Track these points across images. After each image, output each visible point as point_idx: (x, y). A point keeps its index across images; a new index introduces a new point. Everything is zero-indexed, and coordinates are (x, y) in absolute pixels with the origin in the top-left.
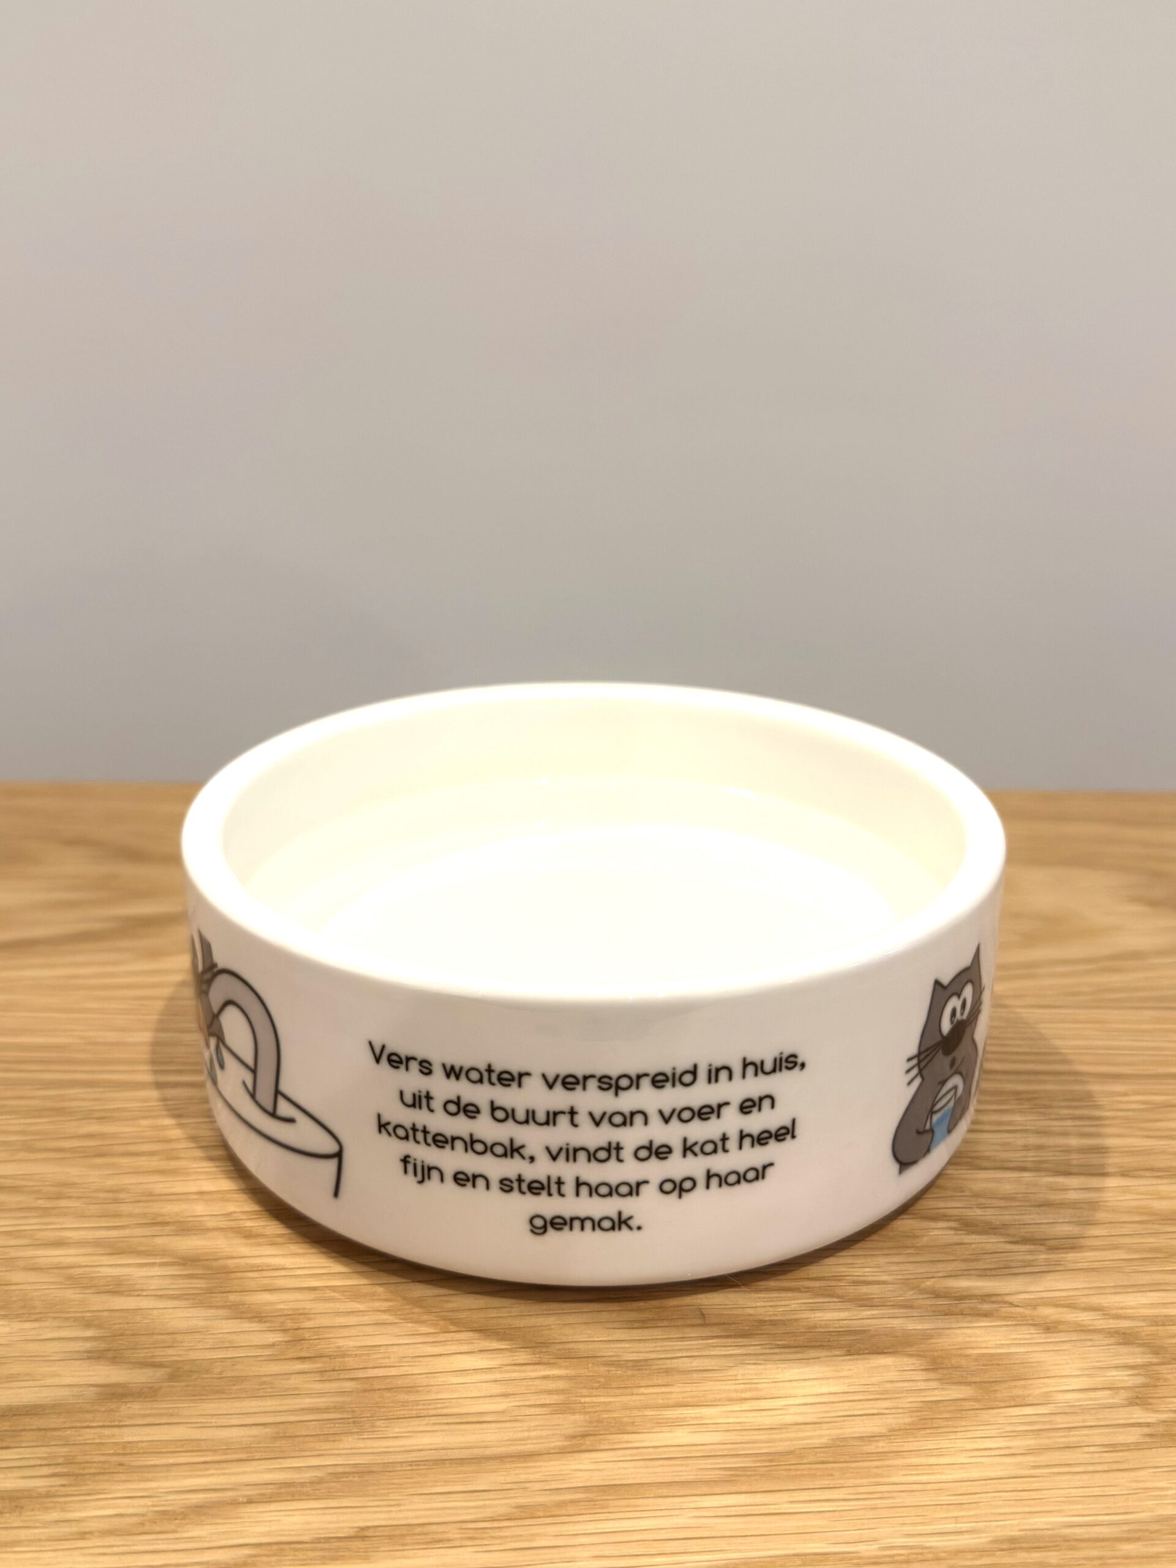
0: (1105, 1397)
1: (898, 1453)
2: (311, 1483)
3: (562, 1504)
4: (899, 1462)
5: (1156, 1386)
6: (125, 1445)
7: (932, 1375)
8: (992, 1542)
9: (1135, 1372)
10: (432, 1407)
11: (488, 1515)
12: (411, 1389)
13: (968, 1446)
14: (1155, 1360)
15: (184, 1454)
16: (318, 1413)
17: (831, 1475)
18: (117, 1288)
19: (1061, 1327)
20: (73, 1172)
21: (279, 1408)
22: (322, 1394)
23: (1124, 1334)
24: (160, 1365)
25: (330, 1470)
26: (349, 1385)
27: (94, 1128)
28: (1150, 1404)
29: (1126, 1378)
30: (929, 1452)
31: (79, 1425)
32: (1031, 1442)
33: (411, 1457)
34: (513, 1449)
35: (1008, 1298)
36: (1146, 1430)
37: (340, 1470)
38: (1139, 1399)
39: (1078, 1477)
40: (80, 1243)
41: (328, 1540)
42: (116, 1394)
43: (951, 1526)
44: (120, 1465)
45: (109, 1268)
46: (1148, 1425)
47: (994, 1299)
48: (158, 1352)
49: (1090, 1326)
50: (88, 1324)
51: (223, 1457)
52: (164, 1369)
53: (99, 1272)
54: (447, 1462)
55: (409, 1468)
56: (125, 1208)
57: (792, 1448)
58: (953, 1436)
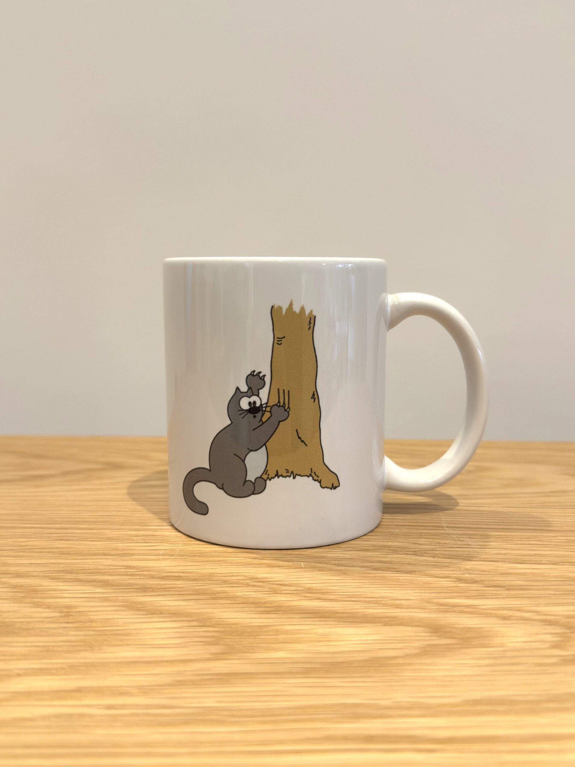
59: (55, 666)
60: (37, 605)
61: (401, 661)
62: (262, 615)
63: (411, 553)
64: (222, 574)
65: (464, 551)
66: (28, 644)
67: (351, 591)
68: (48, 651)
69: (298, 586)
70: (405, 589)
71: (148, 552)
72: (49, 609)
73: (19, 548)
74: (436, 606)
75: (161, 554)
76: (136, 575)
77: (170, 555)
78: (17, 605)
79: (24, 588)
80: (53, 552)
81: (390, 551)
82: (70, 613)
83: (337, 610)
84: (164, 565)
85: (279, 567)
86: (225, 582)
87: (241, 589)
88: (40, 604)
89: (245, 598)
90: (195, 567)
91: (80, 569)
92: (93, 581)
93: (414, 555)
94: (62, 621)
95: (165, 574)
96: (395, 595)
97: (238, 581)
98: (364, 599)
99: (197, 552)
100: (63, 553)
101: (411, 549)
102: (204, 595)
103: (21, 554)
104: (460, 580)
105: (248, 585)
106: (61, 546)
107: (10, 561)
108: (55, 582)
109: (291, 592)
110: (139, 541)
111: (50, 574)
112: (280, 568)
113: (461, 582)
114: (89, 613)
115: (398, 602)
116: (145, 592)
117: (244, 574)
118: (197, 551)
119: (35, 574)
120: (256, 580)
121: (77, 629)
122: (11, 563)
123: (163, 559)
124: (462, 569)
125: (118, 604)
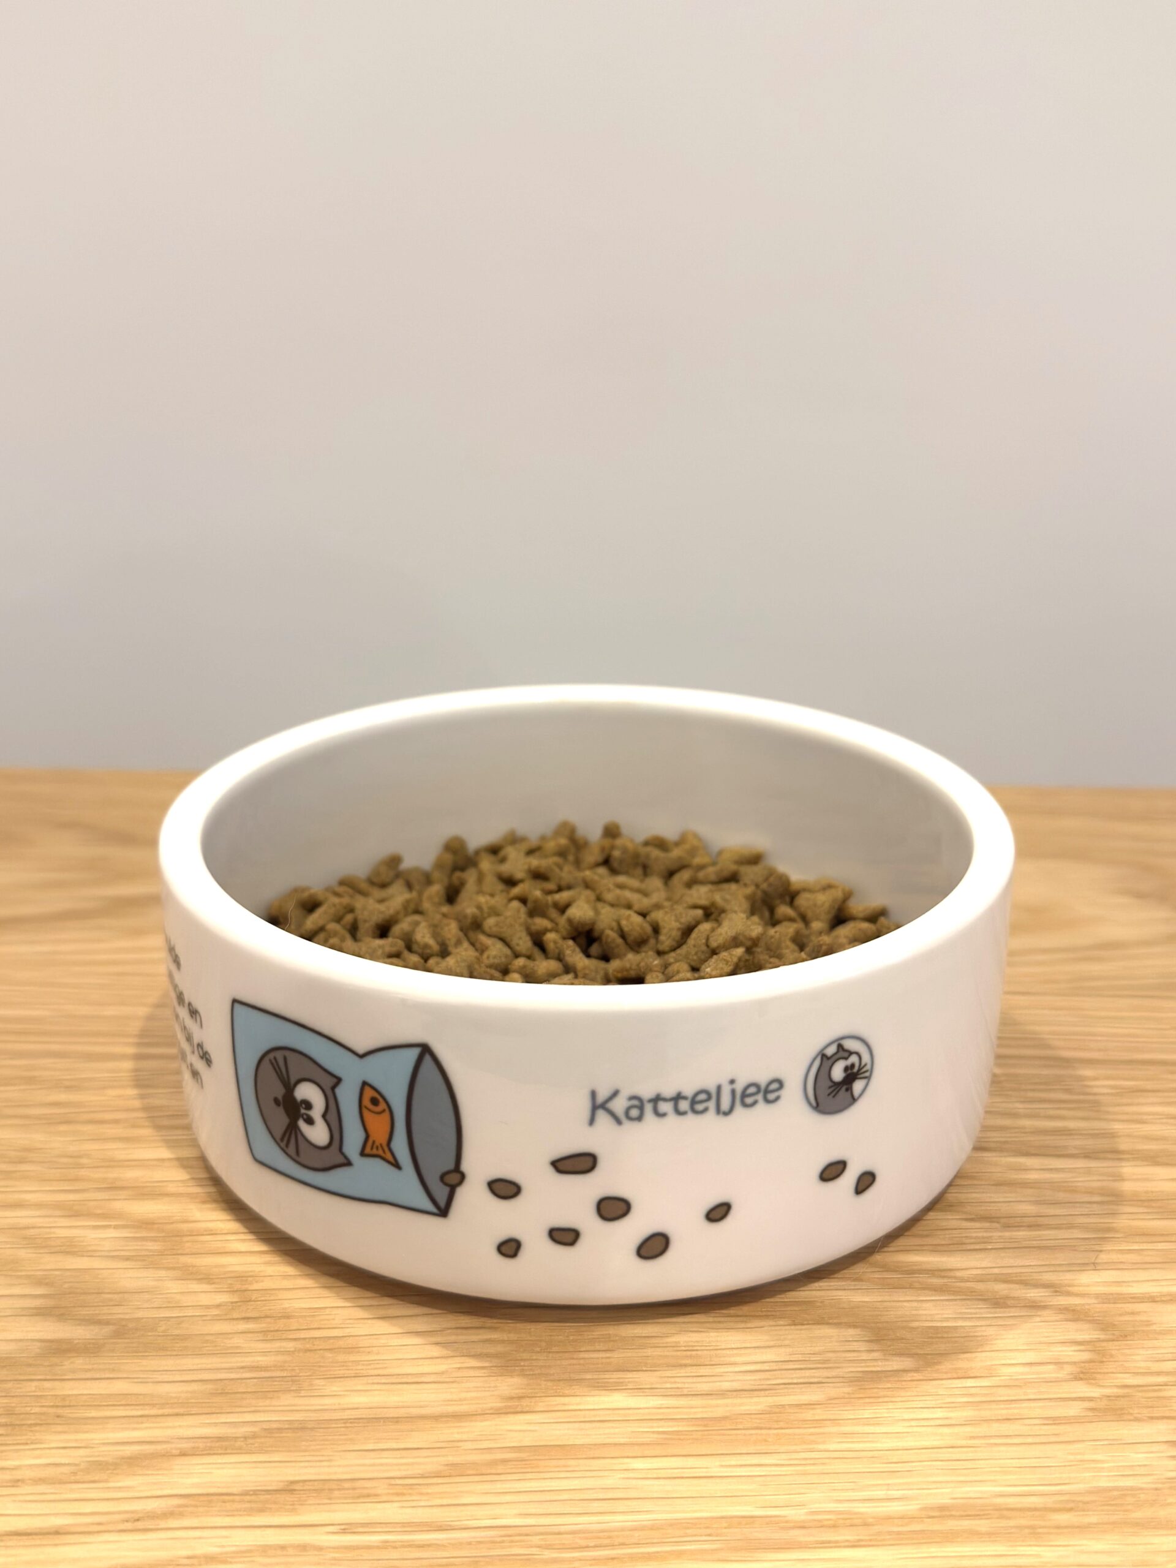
0: (1049, 1372)
1: (834, 1421)
2: (245, 1438)
3: (494, 1463)
4: (834, 1429)
5: (1102, 1362)
6: (64, 1398)
7: (875, 1347)
8: (921, 1509)
9: (1082, 1348)
10: (372, 1366)
11: (420, 1472)
12: (353, 1350)
13: (906, 1416)
14: (1102, 1337)
15: (121, 1408)
16: (257, 1371)
17: (766, 1441)
18: (70, 1248)
19: (1009, 1302)
20: (37, 1138)
21: (219, 1366)
22: (264, 1353)
23: (1074, 1310)
24: (108, 1323)
25: (265, 1426)
26: (290, 1346)
27: (63, 1097)
28: (1094, 1379)
29: (1071, 1353)
30: (867, 1422)
31: (22, 1377)
32: (968, 1413)
33: (346, 1415)
34: (451, 1409)
35: (959, 1274)
36: (1087, 1404)
37: (275, 1426)
38: (1084, 1374)
39: (1014, 1448)
40: (39, 1206)
41: (255, 1492)
42: (60, 1349)
43: (881, 1494)
44: (58, 1417)
45: (64, 1229)
46: (1090, 1399)
47: (943, 1274)
48: (105, 1310)
49: (1041, 1301)
50: (39, 1282)
51: (160, 1412)
52: (111, 1327)
53: (54, 1233)
54: (382, 1420)
55: (343, 1425)
56: (83, 1173)
57: (728, 1414)
58: (891, 1406)
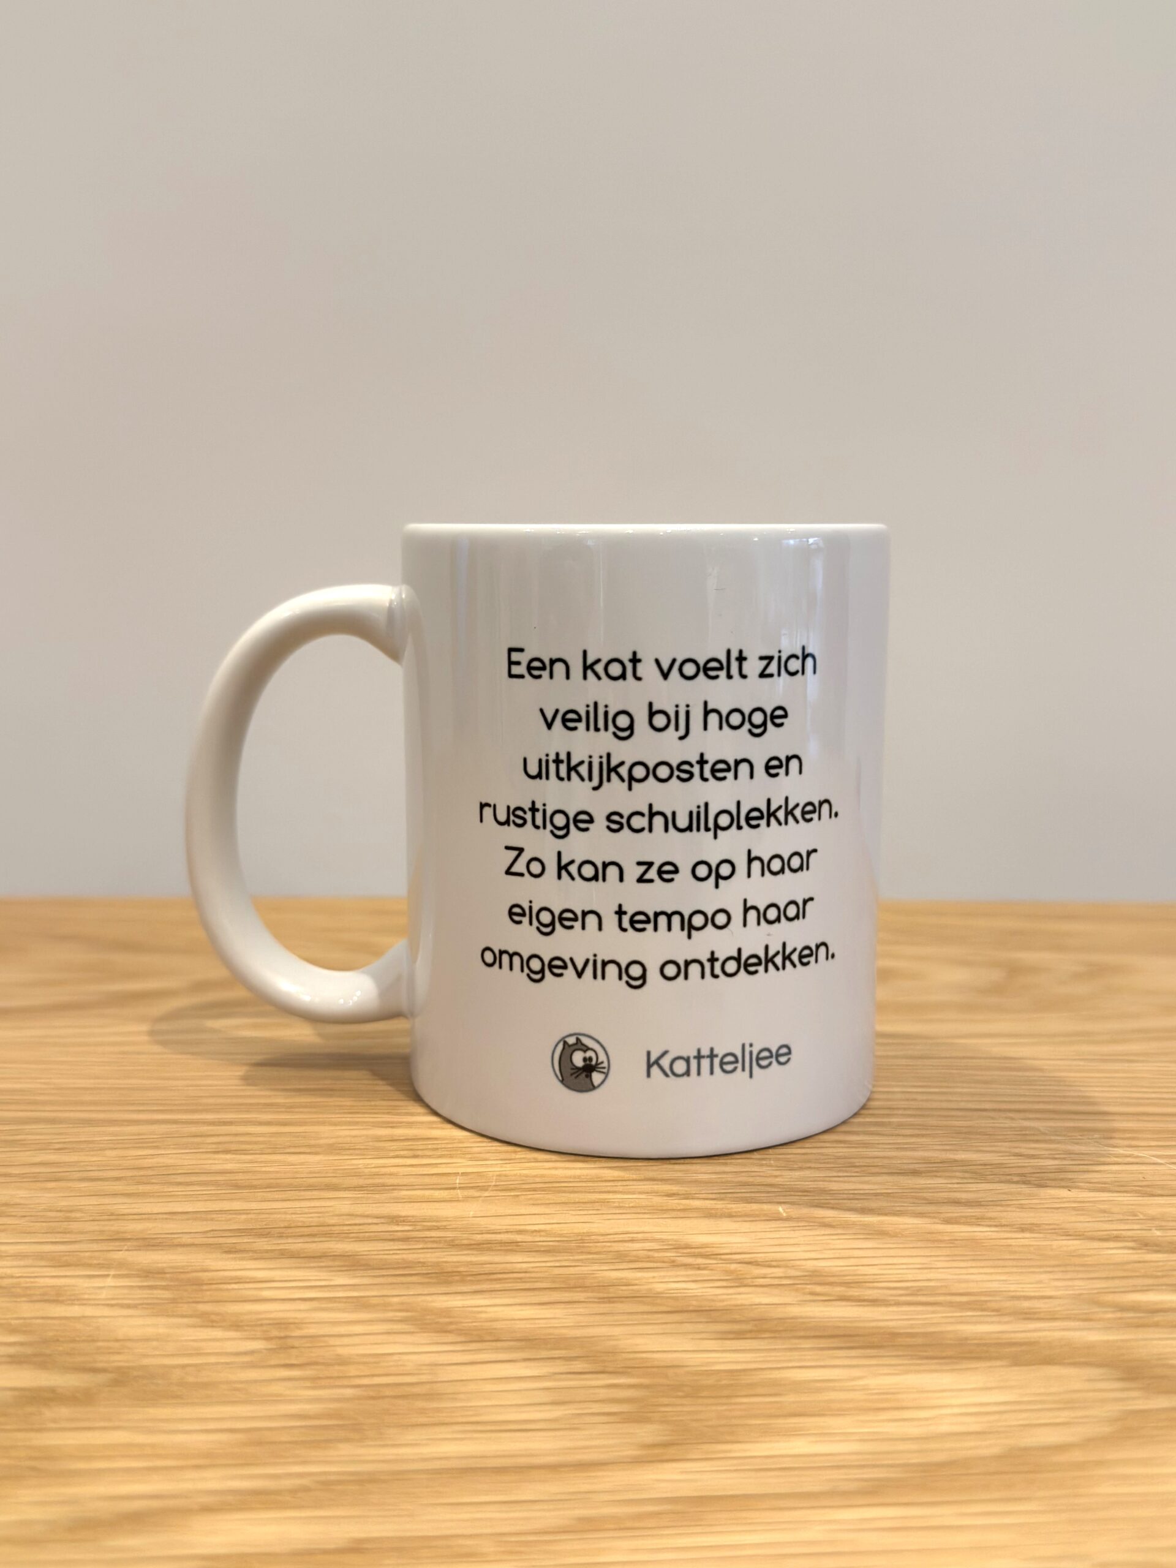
59: (287, 1483)
60: (209, 1321)
61: (1077, 1456)
62: (728, 1342)
63: (1016, 1179)
64: (609, 1237)
65: (1131, 1172)
66: (212, 1426)
67: (910, 1277)
68: (260, 1443)
69: (786, 1267)
70: (1032, 1270)
71: (427, 1180)
72: (237, 1330)
73: (136, 1173)
74: (1113, 1312)
75: (458, 1186)
76: (417, 1240)
77: (477, 1186)
78: (163, 1320)
79: (168, 1276)
80: (216, 1184)
81: (967, 1175)
82: (290, 1342)
83: (894, 1328)
84: (471, 1214)
85: (730, 1216)
86: (621, 1257)
87: (662, 1274)
88: (213, 1317)
89: (676, 1299)
90: (542, 1220)
91: (286, 1224)
92: (320, 1257)
93: (1024, 1183)
94: (272, 1362)
95: (479, 1237)
96: (1012, 1287)
97: (651, 1253)
98: (949, 1298)
99: (538, 1180)
100: (237, 1186)
101: (1014, 1169)
102: (585, 1291)
103: (142, 1188)
104: (1145, 1245)
105: (674, 1265)
106: (229, 1166)
107: (123, 1206)
108: (235, 1259)
109: (776, 1282)
110: (402, 1153)
111: (221, 1240)
112: (735, 1219)
113: (1147, 1250)
114: (332, 1341)
115: (1026, 1304)
116: (448, 1283)
117: (658, 1236)
118: (536, 1176)
119: (186, 1239)
120: (689, 1250)
121: (315, 1382)
122: (126, 1211)
123: (466, 1199)
124: (1141, 1217)
125: (390, 1315)
